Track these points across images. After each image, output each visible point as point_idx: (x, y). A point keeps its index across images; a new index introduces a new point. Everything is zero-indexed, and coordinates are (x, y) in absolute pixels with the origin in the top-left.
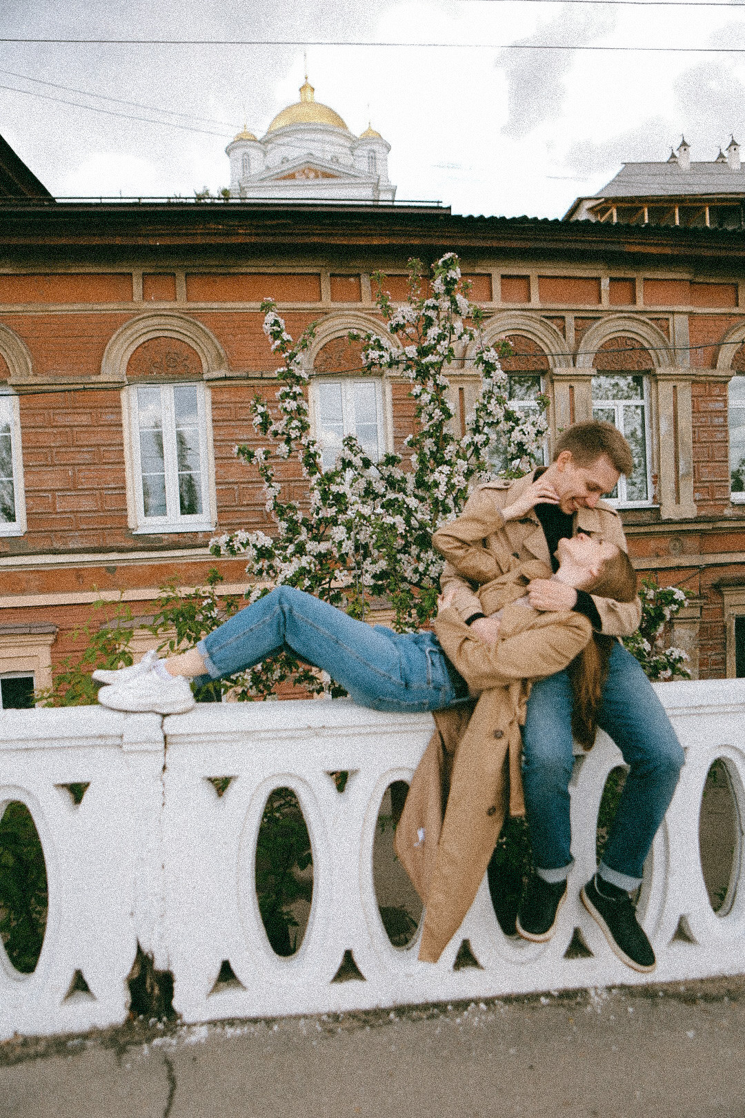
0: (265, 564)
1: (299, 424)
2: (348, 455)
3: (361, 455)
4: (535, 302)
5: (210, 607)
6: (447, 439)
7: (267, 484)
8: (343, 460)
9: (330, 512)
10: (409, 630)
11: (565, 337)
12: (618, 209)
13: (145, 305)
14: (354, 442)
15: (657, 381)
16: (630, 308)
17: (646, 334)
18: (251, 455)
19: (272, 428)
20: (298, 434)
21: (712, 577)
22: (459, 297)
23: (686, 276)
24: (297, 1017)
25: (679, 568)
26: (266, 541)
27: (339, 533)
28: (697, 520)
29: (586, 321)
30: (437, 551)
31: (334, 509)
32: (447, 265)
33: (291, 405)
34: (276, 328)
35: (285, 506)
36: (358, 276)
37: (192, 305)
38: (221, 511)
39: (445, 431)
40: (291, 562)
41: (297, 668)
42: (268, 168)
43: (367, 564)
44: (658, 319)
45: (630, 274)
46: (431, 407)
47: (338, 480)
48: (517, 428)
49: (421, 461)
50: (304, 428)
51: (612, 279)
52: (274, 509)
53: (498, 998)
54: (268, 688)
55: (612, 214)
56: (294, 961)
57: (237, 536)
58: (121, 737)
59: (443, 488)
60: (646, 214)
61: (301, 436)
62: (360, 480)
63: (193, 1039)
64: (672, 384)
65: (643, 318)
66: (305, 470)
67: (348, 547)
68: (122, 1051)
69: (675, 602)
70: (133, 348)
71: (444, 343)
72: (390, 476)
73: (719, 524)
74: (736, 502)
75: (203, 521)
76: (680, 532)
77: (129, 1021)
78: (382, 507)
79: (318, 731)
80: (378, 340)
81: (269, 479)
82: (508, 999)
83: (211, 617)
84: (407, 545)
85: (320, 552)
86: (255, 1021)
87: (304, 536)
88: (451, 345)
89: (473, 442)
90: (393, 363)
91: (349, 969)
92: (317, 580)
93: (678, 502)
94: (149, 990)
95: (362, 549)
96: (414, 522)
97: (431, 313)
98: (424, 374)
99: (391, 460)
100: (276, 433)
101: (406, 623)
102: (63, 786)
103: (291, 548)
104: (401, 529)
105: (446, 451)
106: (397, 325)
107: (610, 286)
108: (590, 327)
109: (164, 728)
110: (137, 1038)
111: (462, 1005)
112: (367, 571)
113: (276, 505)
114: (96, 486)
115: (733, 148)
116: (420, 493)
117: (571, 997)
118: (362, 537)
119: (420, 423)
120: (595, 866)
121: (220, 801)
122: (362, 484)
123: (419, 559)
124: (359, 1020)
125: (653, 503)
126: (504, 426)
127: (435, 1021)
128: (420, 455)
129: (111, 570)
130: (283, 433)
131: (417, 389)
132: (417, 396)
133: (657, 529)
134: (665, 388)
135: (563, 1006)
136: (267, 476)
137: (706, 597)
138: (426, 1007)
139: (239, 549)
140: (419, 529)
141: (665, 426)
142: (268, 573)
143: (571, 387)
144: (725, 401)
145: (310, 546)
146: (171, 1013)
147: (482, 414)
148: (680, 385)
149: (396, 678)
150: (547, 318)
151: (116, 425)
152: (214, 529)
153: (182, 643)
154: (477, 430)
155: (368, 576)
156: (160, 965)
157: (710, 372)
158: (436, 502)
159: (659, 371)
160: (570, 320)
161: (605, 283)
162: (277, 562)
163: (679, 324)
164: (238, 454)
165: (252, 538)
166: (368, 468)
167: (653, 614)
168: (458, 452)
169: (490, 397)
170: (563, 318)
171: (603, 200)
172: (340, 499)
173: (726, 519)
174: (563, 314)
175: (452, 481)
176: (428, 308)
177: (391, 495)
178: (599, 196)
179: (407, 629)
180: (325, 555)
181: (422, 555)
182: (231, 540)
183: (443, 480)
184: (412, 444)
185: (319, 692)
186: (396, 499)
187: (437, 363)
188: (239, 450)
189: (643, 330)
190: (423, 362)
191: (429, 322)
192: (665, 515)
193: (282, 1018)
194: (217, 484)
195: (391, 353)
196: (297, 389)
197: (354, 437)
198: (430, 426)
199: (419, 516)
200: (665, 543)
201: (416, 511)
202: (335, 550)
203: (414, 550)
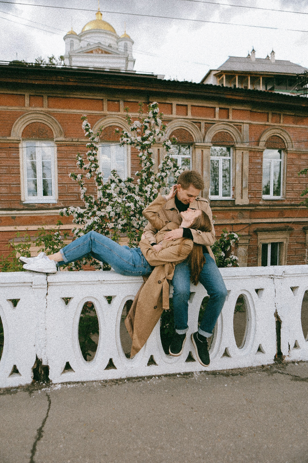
0: (80, 219)
1: (95, 166)
2: (113, 178)
3: (118, 178)
4: (190, 116)
5: (58, 235)
6: (151, 174)
7: (81, 188)
8: (111, 180)
9: (106, 200)
10: (134, 246)
11: (200, 131)
12: (226, 76)
13: (31, 109)
14: (115, 172)
15: (236, 150)
16: (227, 120)
17: (232, 131)
18: (76, 177)
19: (84, 166)
20: (94, 170)
21: (254, 228)
22: (158, 119)
23: (249, 109)
24: (93, 381)
25: (241, 224)
26: (82, 211)
27: (109, 208)
28: (249, 205)
29: (209, 124)
30: (146, 217)
31: (107, 199)
32: (154, 107)
33: (92, 158)
34: (87, 127)
35: (88, 197)
36: (119, 101)
37: (50, 110)
38: (60, 195)
39: (151, 170)
40: (90, 219)
41: (92, 259)
42: (81, 47)
43: (119, 221)
44: (237, 125)
45: (227, 107)
46: (146, 161)
47: (109, 188)
48: (178, 171)
49: (141, 182)
50: (97, 167)
51: (220, 108)
52: (84, 198)
53: (162, 375)
54: (80, 267)
55: (223, 77)
56: (92, 363)
57: (70, 209)
58: (32, 283)
59: (149, 193)
60: (237, 78)
61: (95, 170)
62: (117, 188)
63: (56, 388)
64: (241, 151)
65: (232, 124)
66: (97, 184)
67: (112, 214)
68: (31, 392)
69: (234, 238)
70: (25, 125)
71: (151, 137)
72: (129, 186)
73: (258, 207)
74: (264, 199)
75: (52, 199)
76: (242, 210)
77: (33, 383)
78: (126, 198)
79: (101, 282)
80: (126, 134)
81: (82, 186)
82: (166, 375)
83: (58, 239)
84: (135, 213)
85: (102, 216)
86: (78, 382)
87: (95, 208)
88: (154, 138)
89: (161, 176)
90: (132, 143)
91: (111, 365)
92: (100, 226)
93: (242, 198)
94: (40, 373)
95: (118, 215)
96: (137, 205)
97: (147, 124)
98: (143, 148)
99: (130, 180)
100: (85, 169)
101: (133, 244)
102: (10, 300)
103: (90, 214)
104: (133, 208)
105: (151, 178)
106: (134, 128)
107: (219, 111)
108: (210, 127)
109: (48, 280)
110: (36, 388)
111: (150, 377)
112: (119, 223)
113: (85, 196)
114: (7, 183)
115: (272, 54)
116: (140, 193)
117: (187, 375)
118: (118, 211)
119: (141, 166)
120: (197, 329)
121: (67, 306)
122: (118, 189)
123: (139, 219)
124: (114, 382)
125: (233, 198)
126: (173, 169)
127: (140, 383)
128: (141, 179)
129: (14, 218)
130: (89, 169)
131: (141, 154)
132: (141, 157)
133: (233, 208)
134: (239, 153)
135: (184, 377)
136: (81, 185)
137: (251, 236)
138: (137, 378)
139: (71, 214)
140: (140, 208)
141: (238, 168)
142: (81, 223)
143: (202, 151)
144: (262, 159)
145: (98, 213)
146: (48, 380)
147: (165, 165)
148: (245, 152)
149: (131, 263)
150: (193, 122)
151: (17, 158)
152: (57, 202)
153: (47, 250)
154: (163, 171)
155: (120, 225)
156: (44, 363)
157: (256, 147)
158: (146, 198)
159: (237, 146)
160: (203, 124)
161: (217, 109)
162: (85, 219)
163: (245, 128)
164: (71, 176)
165: (76, 210)
166: (121, 183)
167: (226, 243)
168: (155, 179)
169: (168, 159)
170: (200, 123)
171: (220, 71)
172: (110, 196)
173: (260, 205)
174: (200, 121)
175: (152, 191)
176: (146, 122)
177: (129, 194)
178: (219, 69)
179: (133, 246)
180: (103, 217)
181: (140, 218)
182: (67, 210)
183: (149, 190)
184: (138, 175)
185: (99, 269)
186: (131, 196)
187: (148, 144)
188: (71, 175)
189: (231, 129)
190: (143, 143)
191: (146, 128)
192: (237, 203)
193: (87, 382)
194: (59, 184)
195: (131, 139)
196: (94, 152)
197: (115, 170)
198: (146, 168)
199: (140, 203)
200: (237, 214)
201: (139, 202)
202: (107, 215)
203: (137, 216)
